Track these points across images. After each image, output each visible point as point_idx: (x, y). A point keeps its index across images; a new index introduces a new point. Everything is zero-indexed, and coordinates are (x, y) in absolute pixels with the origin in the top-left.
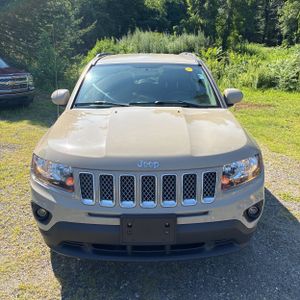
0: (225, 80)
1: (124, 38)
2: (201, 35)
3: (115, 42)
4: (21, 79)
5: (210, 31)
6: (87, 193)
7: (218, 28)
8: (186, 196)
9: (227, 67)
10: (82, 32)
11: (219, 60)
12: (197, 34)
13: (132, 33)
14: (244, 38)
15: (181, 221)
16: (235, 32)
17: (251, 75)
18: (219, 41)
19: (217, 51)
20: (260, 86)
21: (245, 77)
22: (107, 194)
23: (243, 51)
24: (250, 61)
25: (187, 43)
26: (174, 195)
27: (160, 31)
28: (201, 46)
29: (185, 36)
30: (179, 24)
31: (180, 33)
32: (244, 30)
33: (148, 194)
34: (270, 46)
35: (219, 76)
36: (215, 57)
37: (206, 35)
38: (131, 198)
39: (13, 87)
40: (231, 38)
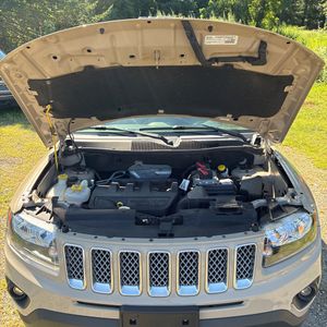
2: (231, 18)
5: (241, 14)
6: (75, 271)
7: (251, 10)
8: (211, 280)
10: (97, 17)
14: (281, 21)
16: (271, 14)
29: (213, 18)
30: (206, 6)
31: (207, 16)
32: (281, 11)
33: (159, 278)
37: (237, 18)
38: (136, 282)
40: (266, 21)
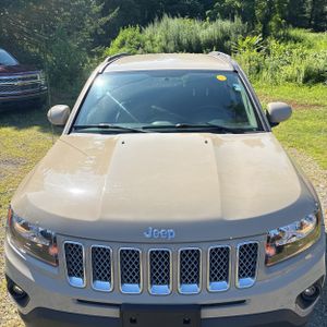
0: (265, 74)
1: (151, 26)
2: (238, 20)
3: (141, 31)
4: (32, 78)
5: (248, 16)
6: (75, 269)
7: (258, 12)
8: (213, 278)
9: (268, 58)
10: (103, 20)
11: (258, 51)
12: (233, 20)
13: (160, 20)
14: (288, 23)
15: (207, 314)
16: (277, 16)
17: (296, 68)
18: (259, 27)
19: (256, 40)
20: (306, 80)
21: (289, 70)
22: (102, 273)
23: (287, 39)
24: (294, 51)
25: (222, 31)
26: (197, 277)
27: (191, 17)
28: (238, 33)
29: (219, 22)
30: (213, 8)
31: (213, 19)
32: (287, 13)
33: (160, 276)
34: (317, 32)
35: (259, 69)
36: (254, 46)
37: (244, 21)
38: (136, 280)
39: (23, 87)
40: (272, 24)
